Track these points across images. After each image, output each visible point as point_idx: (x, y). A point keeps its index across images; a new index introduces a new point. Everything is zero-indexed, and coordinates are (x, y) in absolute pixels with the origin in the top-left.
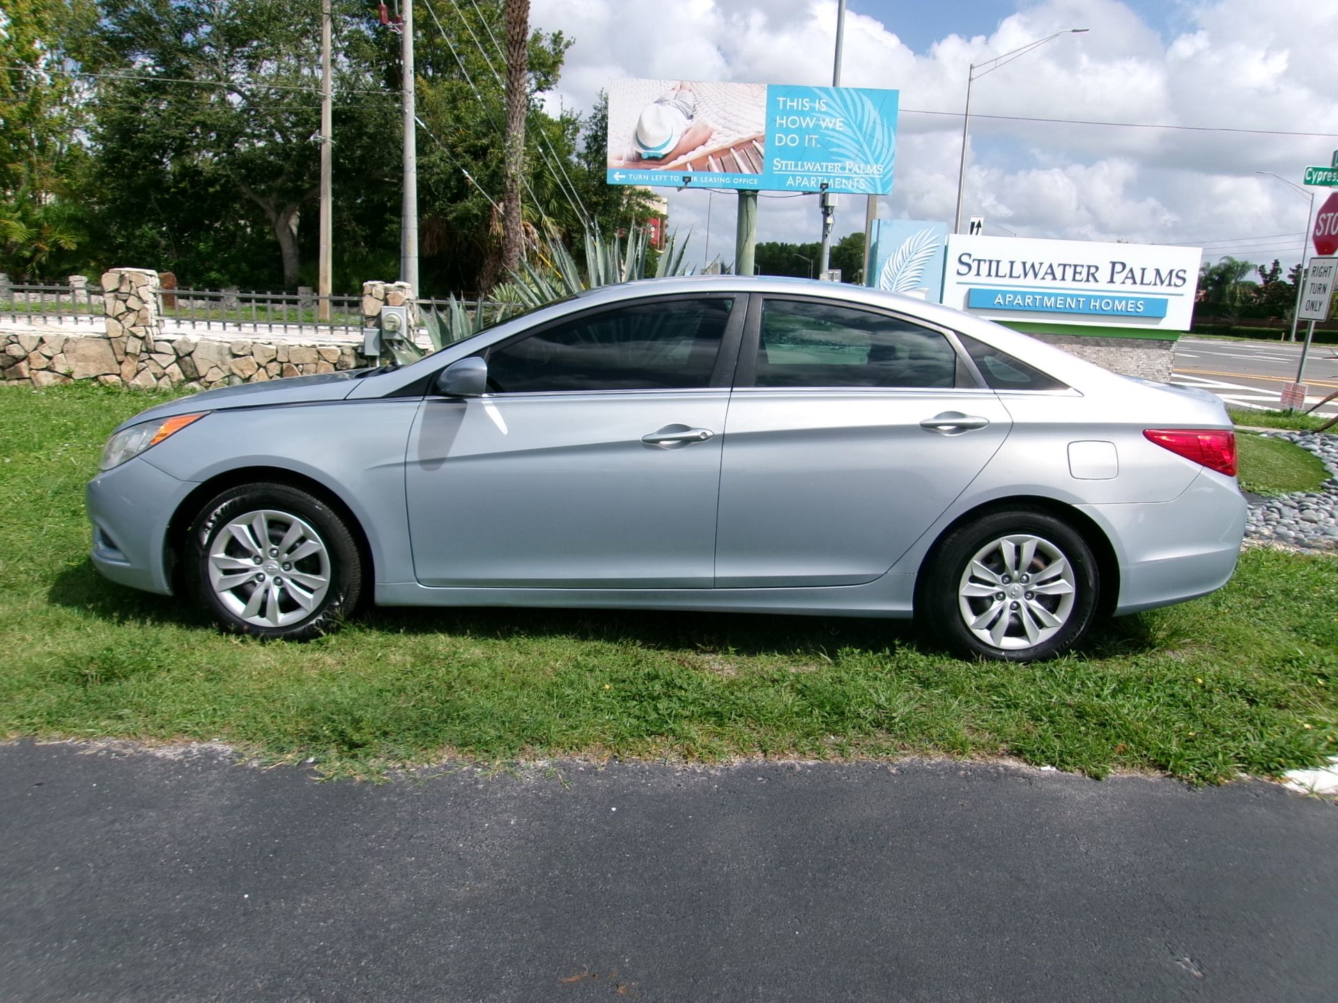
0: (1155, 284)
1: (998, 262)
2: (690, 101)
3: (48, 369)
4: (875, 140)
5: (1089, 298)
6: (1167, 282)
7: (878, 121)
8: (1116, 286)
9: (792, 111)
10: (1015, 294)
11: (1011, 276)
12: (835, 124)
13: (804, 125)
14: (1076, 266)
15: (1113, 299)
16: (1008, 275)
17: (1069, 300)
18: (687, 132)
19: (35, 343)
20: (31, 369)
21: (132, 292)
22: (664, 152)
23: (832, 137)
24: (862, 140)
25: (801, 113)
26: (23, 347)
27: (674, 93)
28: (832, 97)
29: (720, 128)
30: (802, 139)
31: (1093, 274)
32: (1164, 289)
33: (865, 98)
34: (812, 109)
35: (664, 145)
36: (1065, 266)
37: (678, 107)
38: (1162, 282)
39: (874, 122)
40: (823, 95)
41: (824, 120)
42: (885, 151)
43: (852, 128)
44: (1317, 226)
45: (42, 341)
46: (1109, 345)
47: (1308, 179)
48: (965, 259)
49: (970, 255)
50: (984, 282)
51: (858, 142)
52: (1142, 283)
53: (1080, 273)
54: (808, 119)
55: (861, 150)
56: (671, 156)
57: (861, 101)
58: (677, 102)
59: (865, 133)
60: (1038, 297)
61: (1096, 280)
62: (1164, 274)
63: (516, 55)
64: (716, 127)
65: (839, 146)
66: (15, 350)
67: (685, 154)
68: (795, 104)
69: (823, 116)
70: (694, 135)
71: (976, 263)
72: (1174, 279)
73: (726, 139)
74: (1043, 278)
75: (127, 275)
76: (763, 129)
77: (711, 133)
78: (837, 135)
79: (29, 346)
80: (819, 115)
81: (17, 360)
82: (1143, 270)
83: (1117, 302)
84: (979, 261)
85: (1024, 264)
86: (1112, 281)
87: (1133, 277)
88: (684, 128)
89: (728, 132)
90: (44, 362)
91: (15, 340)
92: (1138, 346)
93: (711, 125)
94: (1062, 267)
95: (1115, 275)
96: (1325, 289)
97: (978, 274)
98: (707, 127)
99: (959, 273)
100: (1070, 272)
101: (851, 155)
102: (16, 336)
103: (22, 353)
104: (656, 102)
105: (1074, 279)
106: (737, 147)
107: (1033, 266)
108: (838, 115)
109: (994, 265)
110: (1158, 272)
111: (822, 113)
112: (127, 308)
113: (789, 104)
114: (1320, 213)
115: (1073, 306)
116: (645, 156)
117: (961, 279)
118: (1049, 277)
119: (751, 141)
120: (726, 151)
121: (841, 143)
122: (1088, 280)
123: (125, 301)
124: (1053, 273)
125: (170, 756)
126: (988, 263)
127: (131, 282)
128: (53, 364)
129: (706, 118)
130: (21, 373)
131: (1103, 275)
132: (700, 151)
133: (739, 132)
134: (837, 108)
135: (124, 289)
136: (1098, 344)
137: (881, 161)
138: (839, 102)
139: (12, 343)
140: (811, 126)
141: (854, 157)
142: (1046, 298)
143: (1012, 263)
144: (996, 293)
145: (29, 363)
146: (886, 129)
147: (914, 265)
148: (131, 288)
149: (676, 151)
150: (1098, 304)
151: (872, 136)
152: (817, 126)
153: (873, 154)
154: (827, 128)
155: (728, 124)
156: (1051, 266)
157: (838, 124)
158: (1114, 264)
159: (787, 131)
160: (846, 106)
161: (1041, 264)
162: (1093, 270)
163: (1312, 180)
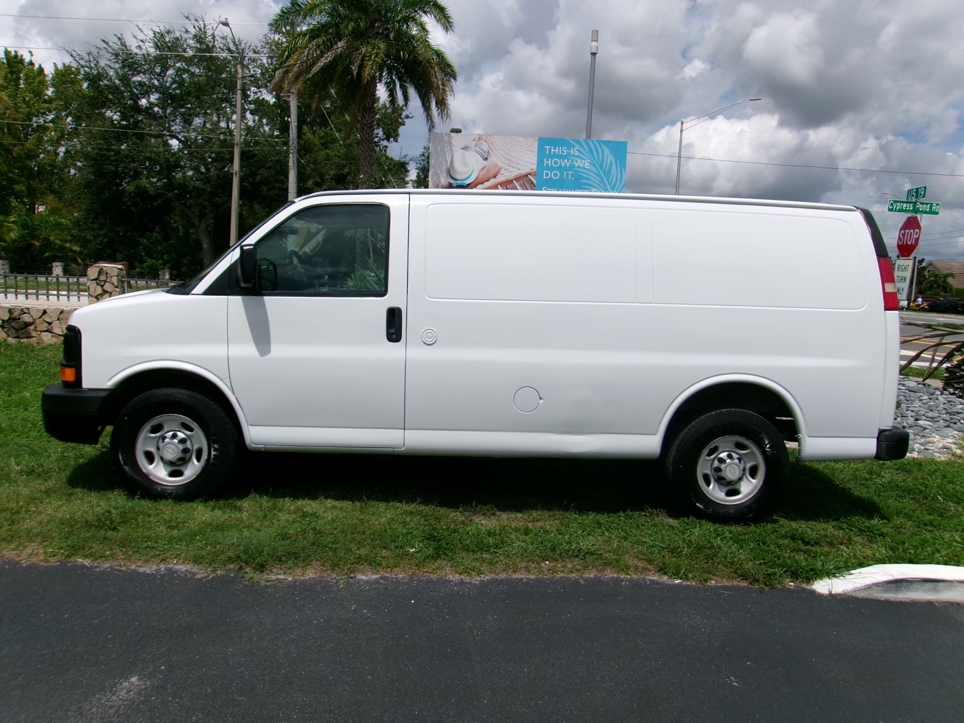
2: (486, 148)
3: (48, 331)
4: (612, 175)
7: (614, 162)
9: (555, 155)
12: (584, 164)
13: (563, 165)
18: (483, 169)
19: (40, 314)
20: (37, 331)
21: (108, 280)
22: (467, 182)
23: (583, 173)
24: (602, 175)
25: (561, 157)
26: (32, 316)
27: (475, 143)
28: (582, 146)
29: (506, 167)
30: (562, 175)
33: (604, 147)
34: (569, 154)
35: (468, 178)
37: (477, 152)
39: (611, 163)
40: (576, 144)
41: (577, 162)
42: (618, 182)
43: (596, 167)
44: (900, 239)
45: (45, 312)
47: (891, 207)
51: (600, 176)
54: (566, 160)
55: (602, 181)
56: (472, 185)
57: (602, 148)
58: (477, 148)
59: (605, 170)
63: (367, 117)
64: (503, 165)
65: (588, 179)
66: (27, 318)
67: (482, 184)
68: (557, 151)
69: (576, 159)
70: (488, 171)
73: (510, 174)
75: (104, 269)
76: (535, 167)
77: (500, 170)
78: (585, 171)
79: (36, 315)
80: (573, 158)
81: (28, 324)
88: (481, 166)
89: (511, 169)
90: (45, 326)
91: (27, 312)
93: (500, 164)
96: (905, 280)
98: (496, 166)
101: (595, 184)
102: (28, 309)
103: (31, 320)
104: (463, 149)
106: (518, 179)
108: (585, 158)
111: (575, 156)
112: (103, 290)
113: (553, 150)
114: (901, 230)
116: (455, 185)
119: (526, 175)
120: (510, 182)
121: (588, 177)
123: (102, 286)
125: (148, 571)
127: (107, 273)
128: (52, 327)
129: (496, 159)
130: (30, 333)
132: (492, 182)
133: (518, 169)
134: (585, 154)
135: (102, 278)
137: (617, 187)
138: (587, 149)
139: (25, 313)
140: (568, 165)
141: (597, 186)
145: (36, 327)
146: (619, 167)
148: (107, 278)
149: (475, 182)
151: (609, 172)
152: (572, 166)
153: (610, 184)
154: (579, 167)
155: (511, 164)
157: (586, 164)
159: (551, 169)
160: (591, 152)
163: (893, 208)
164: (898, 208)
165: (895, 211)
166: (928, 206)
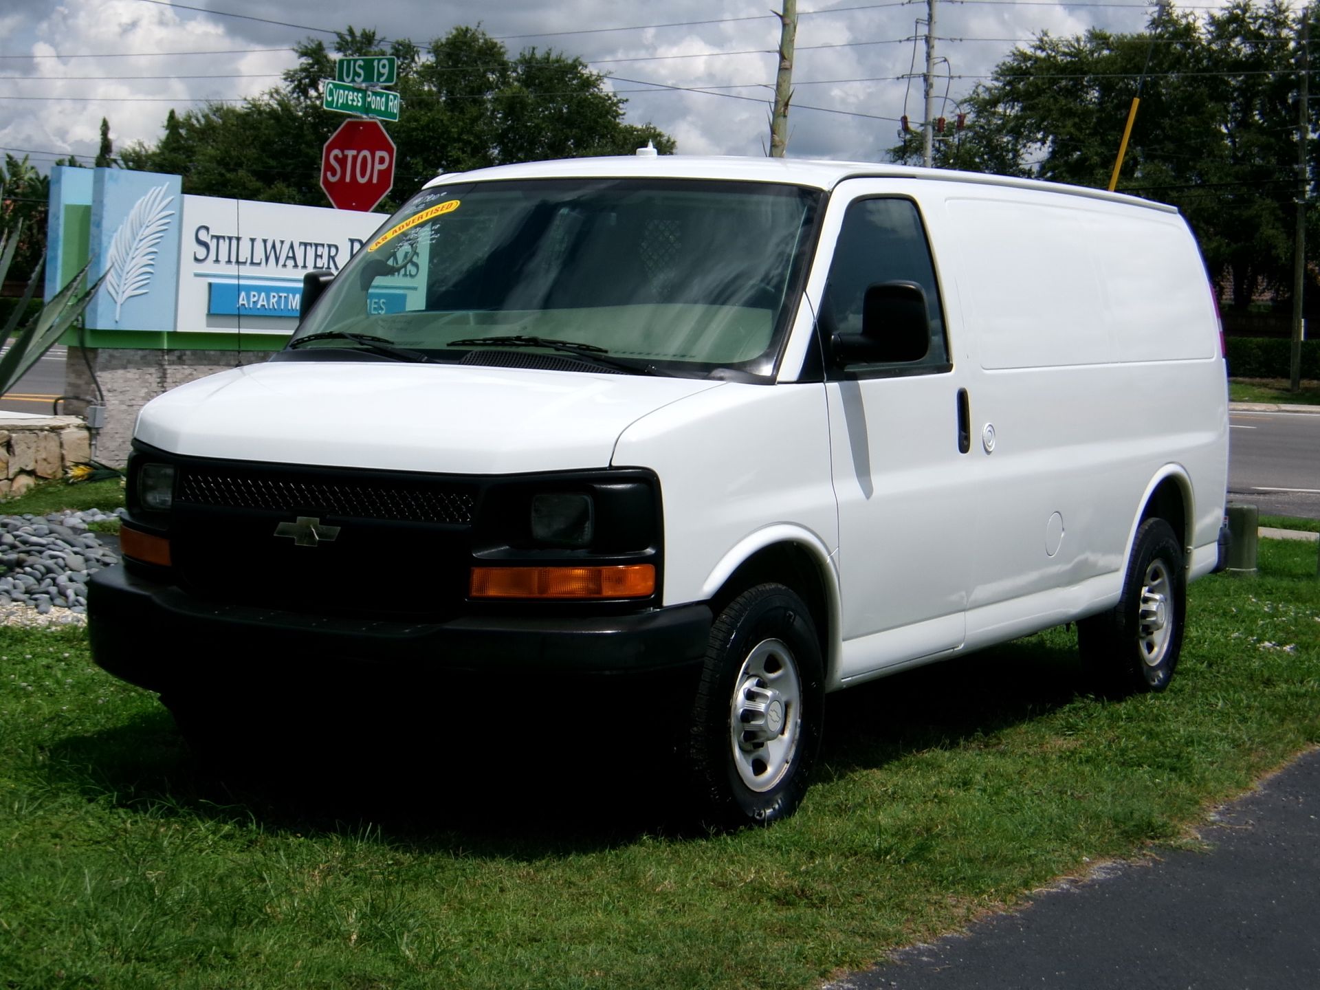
1: (238, 239)
6: (403, 271)
10: (259, 289)
11: (252, 263)
14: (316, 245)
16: (249, 261)
31: (333, 258)
36: (306, 245)
47: (329, 99)
48: (203, 236)
49: (207, 229)
50: (225, 273)
53: (321, 256)
60: (283, 295)
61: (337, 269)
71: (215, 241)
72: (410, 267)
74: (284, 266)
84: (218, 238)
85: (265, 241)
94: (303, 247)
97: (217, 261)
99: (196, 259)
100: (311, 252)
105: (316, 267)
107: (274, 246)
109: (234, 242)
117: (201, 268)
118: (290, 263)
122: (329, 268)
124: (294, 258)
126: (227, 241)
131: (343, 259)
142: (291, 296)
143: (253, 240)
144: (238, 289)
147: (144, 247)
156: (292, 247)
158: (352, 241)
161: (282, 242)
162: (333, 251)
163: (333, 100)
164: (340, 101)
165: (337, 107)
166: (384, 99)
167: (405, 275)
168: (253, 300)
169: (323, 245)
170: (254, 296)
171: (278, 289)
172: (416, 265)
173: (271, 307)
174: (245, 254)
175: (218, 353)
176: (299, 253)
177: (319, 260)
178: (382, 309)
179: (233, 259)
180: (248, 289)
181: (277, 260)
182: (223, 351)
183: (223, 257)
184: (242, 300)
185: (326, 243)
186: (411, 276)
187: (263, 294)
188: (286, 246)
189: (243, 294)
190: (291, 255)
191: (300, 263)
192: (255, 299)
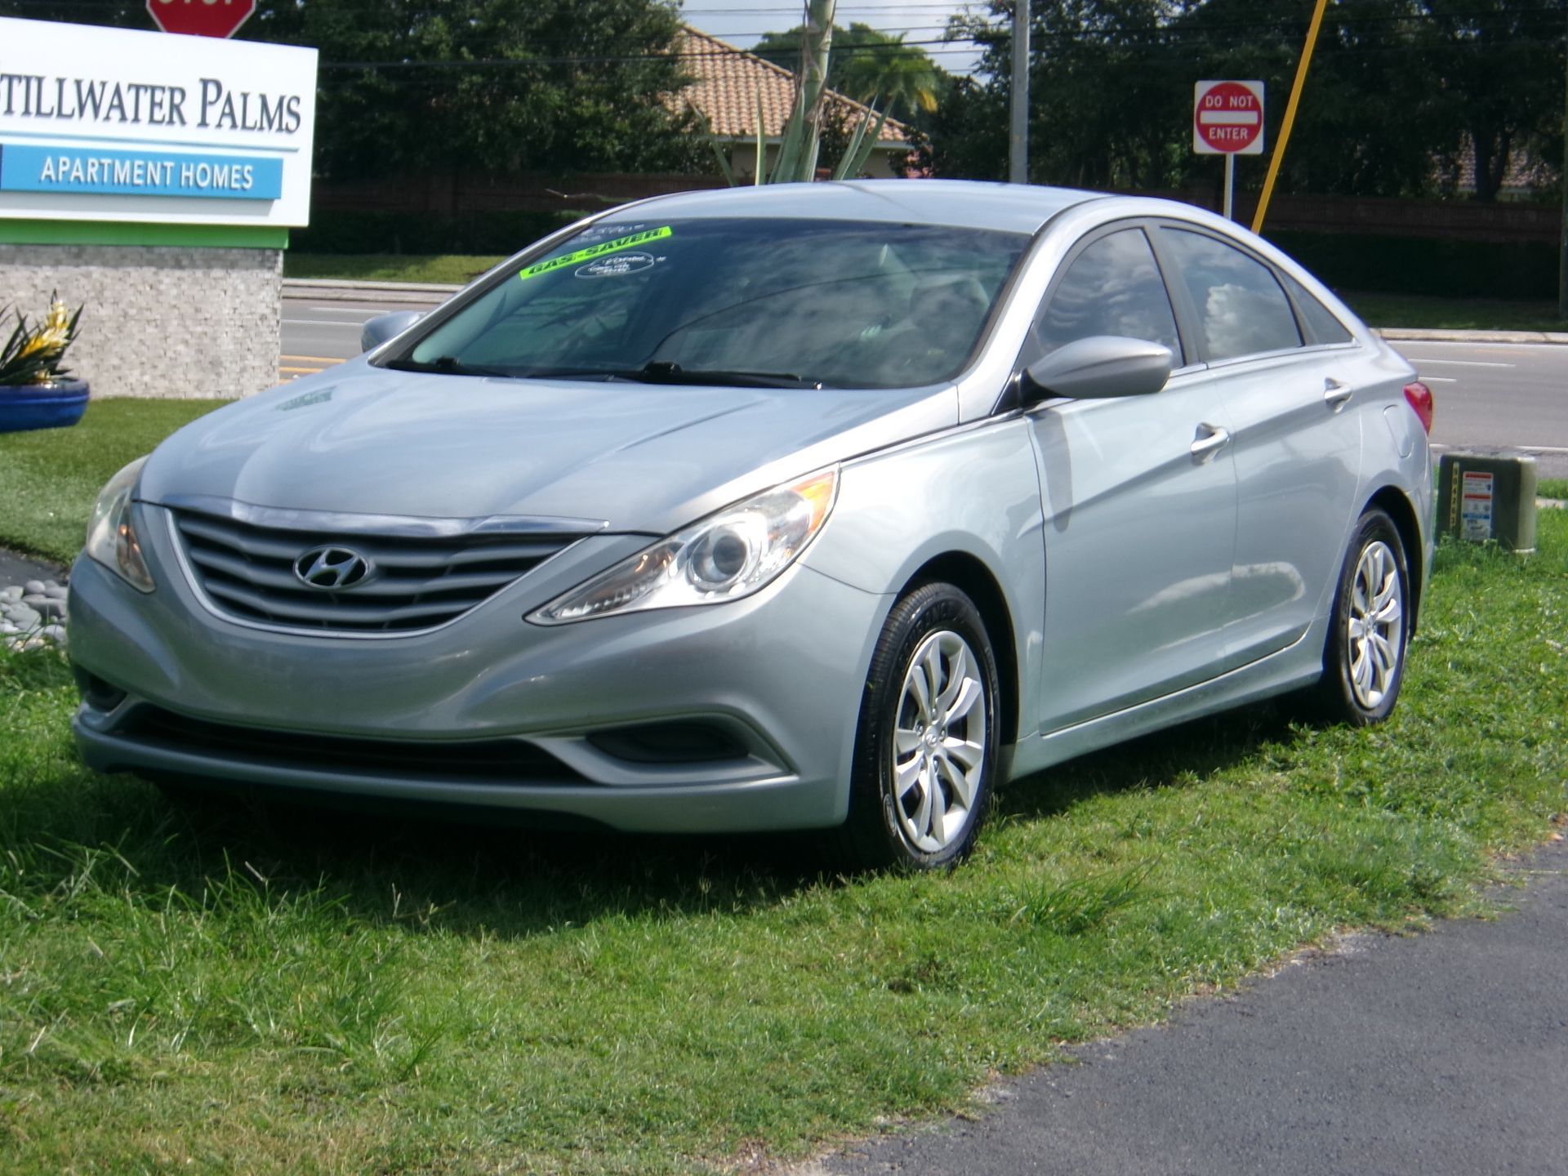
0: (261, 128)
1: (40, 80)
5: (178, 159)
6: (276, 125)
8: (209, 135)
10: (72, 153)
11: (60, 114)
14: (153, 89)
15: (211, 160)
16: (56, 111)
17: (150, 165)
31: (178, 107)
32: (271, 138)
36: (138, 88)
38: (270, 126)
46: (193, 265)
50: (23, 130)
52: (244, 127)
53: (160, 105)
60: (106, 161)
61: (183, 122)
62: (272, 106)
71: (6, 81)
72: (287, 118)
74: (107, 118)
82: (245, 96)
83: (216, 168)
84: (11, 78)
85: (78, 83)
86: (203, 123)
87: (232, 114)
92: (232, 265)
94: (133, 92)
95: (209, 109)
97: (10, 111)
100: (145, 99)
105: (152, 120)
107: (91, 91)
109: (34, 85)
110: (263, 98)
115: (157, 181)
118: (115, 114)
122: (171, 122)
124: (121, 106)
126: (24, 82)
131: (191, 108)
136: (178, 265)
142: (117, 164)
143: (61, 82)
144: (42, 153)
150: (191, 174)
156: (117, 91)
158: (205, 82)
161: (104, 84)
162: (177, 98)
167: (280, 129)
168: (62, 168)
169: (163, 89)
170: (64, 164)
171: (99, 154)
172: (297, 116)
173: (89, 179)
174: (49, 101)
175: (13, 248)
176: (128, 99)
177: (156, 110)
178: (247, 181)
179: (33, 108)
180: (56, 153)
181: (96, 109)
182: (19, 245)
183: (18, 104)
184: (48, 171)
185: (168, 83)
186: (288, 130)
187: (78, 162)
188: (110, 90)
189: (49, 161)
190: (116, 102)
191: (130, 114)
192: (66, 168)
